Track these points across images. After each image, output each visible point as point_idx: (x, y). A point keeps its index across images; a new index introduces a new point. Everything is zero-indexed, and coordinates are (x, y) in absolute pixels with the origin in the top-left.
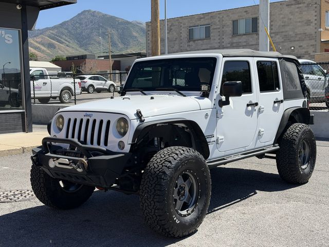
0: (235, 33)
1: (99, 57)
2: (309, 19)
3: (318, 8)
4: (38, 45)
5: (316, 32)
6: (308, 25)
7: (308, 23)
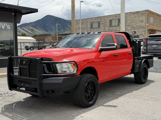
1: (52, 35)
3: (146, 15)
4: (27, 30)
5: (145, 25)
6: (142, 22)
7: (142, 21)
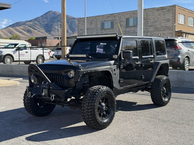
0: (127, 25)
1: (54, 38)
2: (169, 18)
3: (174, 12)
4: (22, 31)
5: (172, 26)
6: (168, 22)
7: (168, 20)
